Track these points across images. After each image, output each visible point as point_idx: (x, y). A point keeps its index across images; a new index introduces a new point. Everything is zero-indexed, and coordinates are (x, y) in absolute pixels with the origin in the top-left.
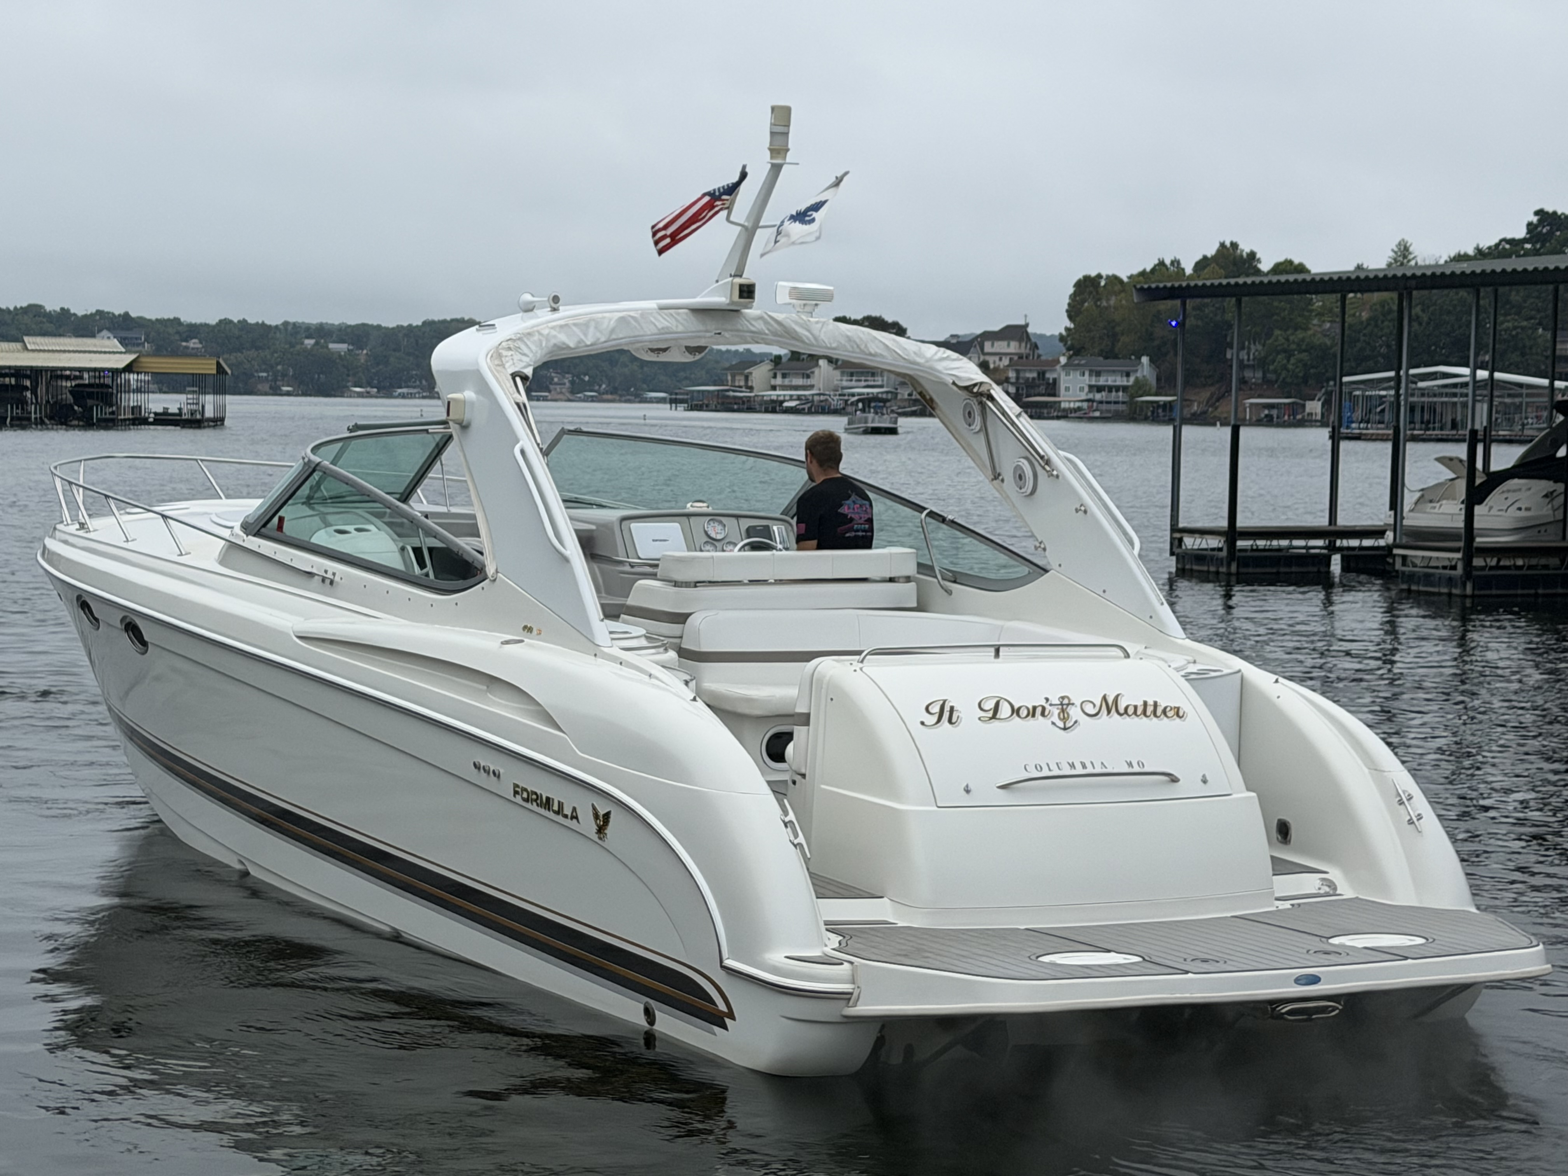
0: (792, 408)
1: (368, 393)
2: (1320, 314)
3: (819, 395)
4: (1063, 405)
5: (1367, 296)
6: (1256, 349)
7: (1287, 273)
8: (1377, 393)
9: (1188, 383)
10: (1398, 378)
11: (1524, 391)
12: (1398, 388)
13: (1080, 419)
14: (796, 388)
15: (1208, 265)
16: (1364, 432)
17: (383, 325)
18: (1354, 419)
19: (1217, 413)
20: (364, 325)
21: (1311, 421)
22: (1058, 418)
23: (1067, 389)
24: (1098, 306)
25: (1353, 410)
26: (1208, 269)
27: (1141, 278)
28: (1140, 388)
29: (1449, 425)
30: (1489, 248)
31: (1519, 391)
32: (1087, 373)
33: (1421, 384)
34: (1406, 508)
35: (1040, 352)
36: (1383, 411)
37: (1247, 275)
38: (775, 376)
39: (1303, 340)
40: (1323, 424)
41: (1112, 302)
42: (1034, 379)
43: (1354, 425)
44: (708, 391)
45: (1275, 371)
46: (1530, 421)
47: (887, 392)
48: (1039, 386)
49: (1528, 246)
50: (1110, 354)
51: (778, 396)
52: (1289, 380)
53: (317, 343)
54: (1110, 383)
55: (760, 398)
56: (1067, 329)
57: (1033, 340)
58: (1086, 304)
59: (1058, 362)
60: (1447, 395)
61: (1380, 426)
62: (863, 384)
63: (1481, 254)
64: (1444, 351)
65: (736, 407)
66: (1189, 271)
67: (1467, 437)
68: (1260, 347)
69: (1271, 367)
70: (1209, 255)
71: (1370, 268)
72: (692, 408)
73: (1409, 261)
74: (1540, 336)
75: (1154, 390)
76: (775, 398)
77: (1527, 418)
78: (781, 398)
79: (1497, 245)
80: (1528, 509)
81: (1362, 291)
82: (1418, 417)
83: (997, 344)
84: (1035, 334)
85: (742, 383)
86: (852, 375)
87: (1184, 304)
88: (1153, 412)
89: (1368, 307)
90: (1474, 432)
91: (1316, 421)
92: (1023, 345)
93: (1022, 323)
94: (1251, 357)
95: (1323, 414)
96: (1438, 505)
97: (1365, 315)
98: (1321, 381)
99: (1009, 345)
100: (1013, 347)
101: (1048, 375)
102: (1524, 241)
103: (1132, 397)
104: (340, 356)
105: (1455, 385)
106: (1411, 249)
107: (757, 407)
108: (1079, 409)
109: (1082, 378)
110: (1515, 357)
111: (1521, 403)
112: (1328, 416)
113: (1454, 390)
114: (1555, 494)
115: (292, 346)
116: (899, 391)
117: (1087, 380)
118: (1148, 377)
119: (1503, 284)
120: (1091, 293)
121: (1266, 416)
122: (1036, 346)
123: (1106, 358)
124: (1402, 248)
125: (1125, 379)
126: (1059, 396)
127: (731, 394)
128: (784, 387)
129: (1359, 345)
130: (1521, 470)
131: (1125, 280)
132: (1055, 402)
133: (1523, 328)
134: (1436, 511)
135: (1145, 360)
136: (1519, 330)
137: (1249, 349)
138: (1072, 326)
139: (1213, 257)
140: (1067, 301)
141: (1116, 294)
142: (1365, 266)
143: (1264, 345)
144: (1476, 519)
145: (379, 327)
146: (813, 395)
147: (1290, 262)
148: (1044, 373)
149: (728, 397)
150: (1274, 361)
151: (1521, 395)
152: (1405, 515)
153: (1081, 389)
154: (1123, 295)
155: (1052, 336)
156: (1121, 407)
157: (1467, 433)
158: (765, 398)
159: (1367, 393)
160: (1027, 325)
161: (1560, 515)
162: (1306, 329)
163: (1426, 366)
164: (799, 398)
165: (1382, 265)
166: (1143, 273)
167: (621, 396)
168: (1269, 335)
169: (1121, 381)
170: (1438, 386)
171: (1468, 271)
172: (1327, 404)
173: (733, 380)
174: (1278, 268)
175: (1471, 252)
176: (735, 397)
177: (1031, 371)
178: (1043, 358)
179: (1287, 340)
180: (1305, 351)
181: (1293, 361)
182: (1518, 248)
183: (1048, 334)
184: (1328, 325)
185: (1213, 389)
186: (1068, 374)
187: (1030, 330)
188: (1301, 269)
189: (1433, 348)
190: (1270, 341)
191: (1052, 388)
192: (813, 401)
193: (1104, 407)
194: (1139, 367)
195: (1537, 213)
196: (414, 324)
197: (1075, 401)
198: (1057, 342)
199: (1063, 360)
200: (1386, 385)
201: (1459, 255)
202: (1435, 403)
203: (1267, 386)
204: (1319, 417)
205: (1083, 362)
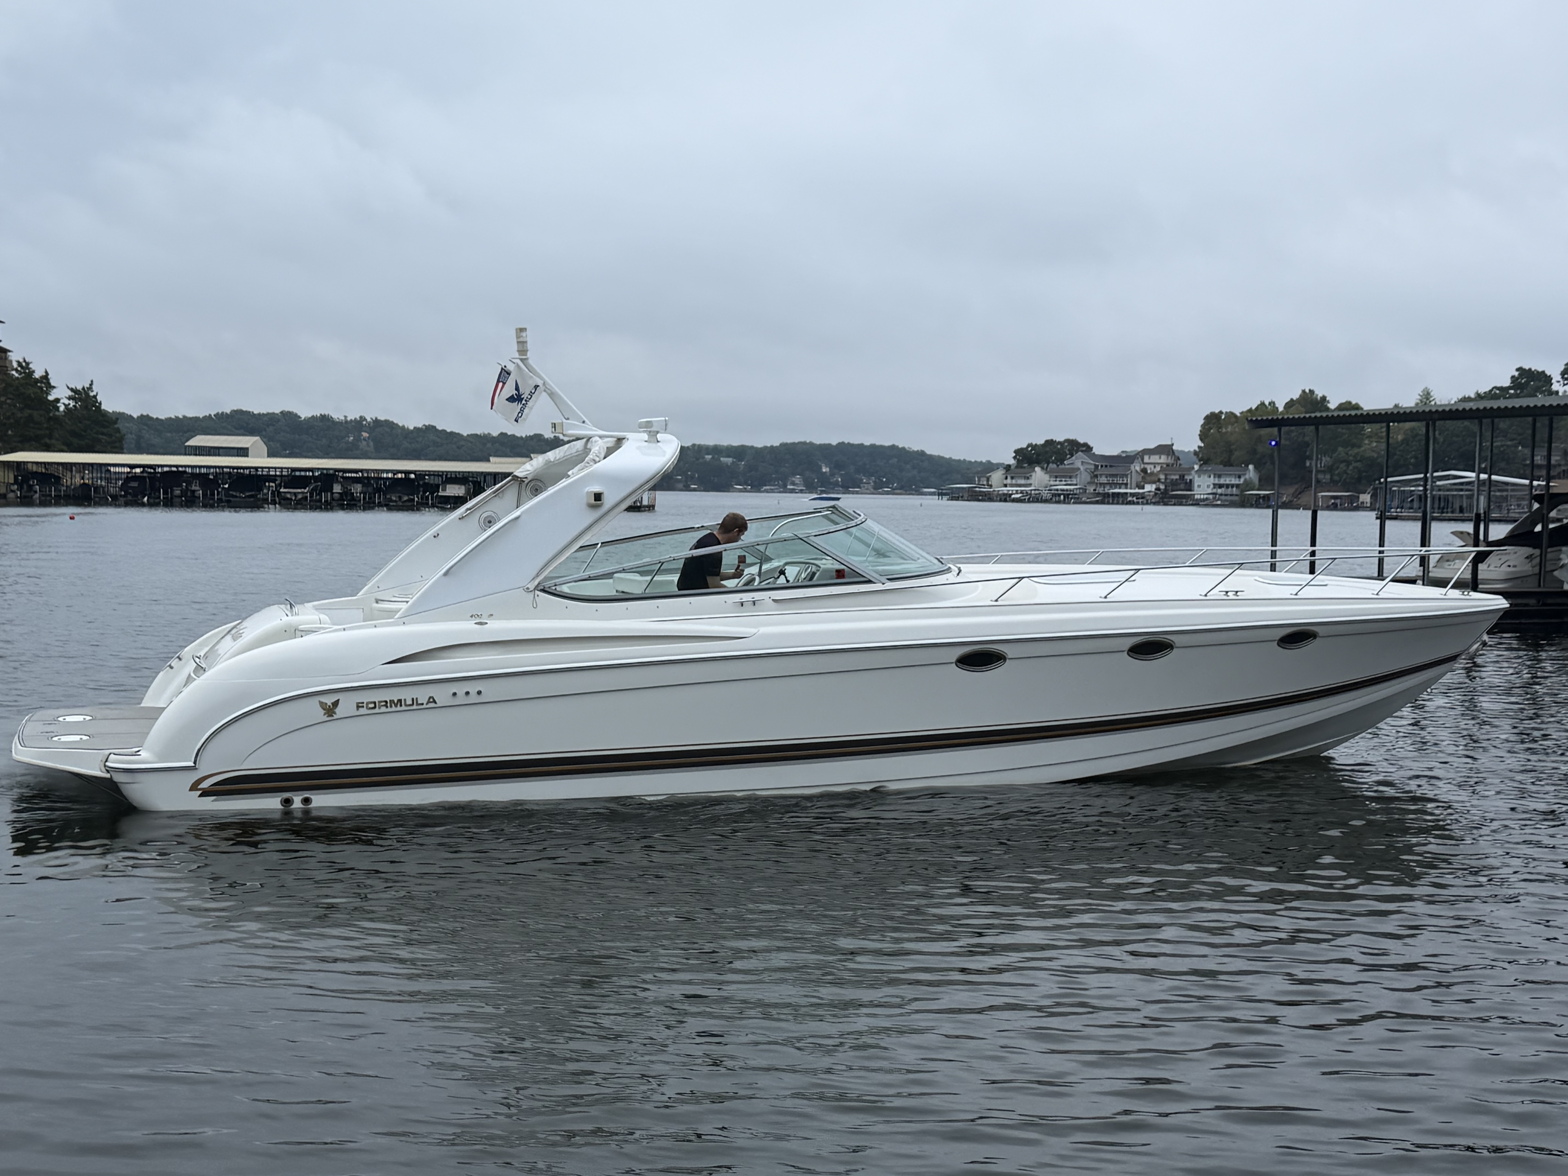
0: (1017, 498)
1: (745, 489)
2: (1369, 437)
3: (1035, 490)
4: (1196, 497)
5: (1401, 425)
6: (1326, 460)
7: (1347, 410)
8: (1408, 488)
9: (1281, 483)
10: (1425, 479)
11: (1510, 488)
12: (1425, 486)
13: (1207, 505)
14: (1020, 486)
15: (1293, 405)
16: (1400, 514)
17: (755, 446)
18: (1393, 506)
19: (1299, 502)
20: (743, 446)
21: (1364, 507)
22: (1192, 505)
23: (1199, 486)
24: (1219, 432)
25: (1392, 501)
26: (1294, 407)
27: (1249, 414)
28: (1248, 485)
29: (1458, 510)
30: (1485, 393)
31: (1506, 487)
32: (1212, 476)
33: (1438, 483)
34: (1431, 565)
35: (1181, 462)
36: (1412, 501)
37: (1320, 411)
38: (1006, 478)
39: (1357, 453)
40: (1372, 509)
41: (1229, 429)
42: (1176, 479)
43: (1392, 510)
44: (963, 488)
45: (1339, 474)
46: (1513, 507)
47: (1080, 488)
48: (1180, 484)
49: (1512, 392)
50: (1228, 463)
51: (1009, 491)
52: (1348, 480)
53: (713, 458)
54: (1228, 482)
55: (996, 493)
56: (1199, 447)
57: (1176, 454)
58: (1212, 431)
59: (1193, 468)
60: (1456, 490)
61: (1411, 510)
62: (1064, 483)
63: (1479, 397)
64: (1454, 461)
65: (980, 498)
66: (1281, 409)
67: (1474, 518)
68: (1328, 459)
69: (1337, 472)
70: (1295, 399)
71: (1404, 406)
72: (952, 499)
73: (1430, 402)
74: (1520, 451)
75: (1257, 487)
76: (1006, 492)
77: (1511, 505)
78: (1010, 492)
79: (1491, 391)
80: (1515, 566)
81: (1399, 422)
82: (1436, 505)
83: (1152, 457)
84: (1177, 451)
85: (985, 483)
86: (1056, 477)
87: (1280, 431)
88: (1256, 501)
89: (1402, 432)
90: (1478, 515)
91: (1367, 507)
92: (1170, 457)
93: (1169, 443)
94: (1323, 465)
95: (1371, 503)
96: (1453, 563)
97: (1400, 438)
98: (1370, 481)
99: (1160, 458)
100: (1163, 459)
101: (1186, 477)
102: (1509, 388)
103: (1242, 491)
104: (727, 465)
105: (1462, 484)
106: (1432, 394)
107: (995, 498)
108: (1207, 499)
109: (1209, 479)
110: (1503, 465)
111: (1507, 496)
112: (1375, 504)
113: (1461, 487)
114: (1533, 556)
115: (698, 459)
116: (1087, 488)
117: (1212, 480)
118: (1253, 478)
119: (1497, 417)
120: (1214, 424)
121: (1333, 504)
122: (1179, 459)
123: (1225, 466)
124: (1426, 393)
125: (1238, 479)
126: (1193, 491)
127: (977, 489)
128: (1012, 485)
129: (1396, 457)
130: (1509, 540)
131: (1238, 415)
132: (1191, 495)
133: (1508, 446)
134: (1451, 567)
135: (1251, 467)
136: (1505, 447)
137: (1321, 460)
138: (1202, 445)
139: (1297, 399)
140: (1199, 428)
141: (1232, 424)
142: (1400, 405)
143: (1331, 458)
144: (1479, 572)
145: (752, 447)
146: (1031, 490)
147: (1350, 403)
148: (1184, 476)
149: (976, 492)
150: (1338, 468)
151: (1507, 490)
152: (1431, 569)
153: (1208, 486)
154: (1236, 425)
155: (1189, 452)
156: (1236, 498)
157: (1474, 515)
158: (1000, 492)
159: (1402, 489)
160: (1173, 445)
161: (1537, 570)
162: (1360, 447)
163: (1443, 471)
164: (1022, 492)
165: (1412, 404)
166: (1250, 410)
167: (906, 491)
168: (1334, 450)
169: (1234, 481)
170: (1451, 484)
171: (1474, 408)
172: (1374, 496)
173: (979, 480)
174: (1341, 407)
175: (1473, 396)
176: (980, 492)
177: (1175, 475)
178: (1183, 466)
179: (1347, 454)
180: (1358, 461)
181: (1351, 468)
182: (1505, 393)
183: (1186, 450)
184: (1375, 444)
185: (1296, 486)
186: (1199, 476)
187: (1174, 448)
188: (1357, 407)
189: (1446, 459)
190: (1335, 455)
191: (1189, 486)
192: (1031, 494)
193: (1223, 498)
194: (1247, 472)
195: (1517, 370)
196: (775, 445)
197: (1204, 494)
198: (1192, 455)
199: (1196, 467)
200: (1415, 483)
201: (1465, 397)
202: (1448, 495)
203: (1333, 484)
204: (1369, 505)
205: (1210, 468)
